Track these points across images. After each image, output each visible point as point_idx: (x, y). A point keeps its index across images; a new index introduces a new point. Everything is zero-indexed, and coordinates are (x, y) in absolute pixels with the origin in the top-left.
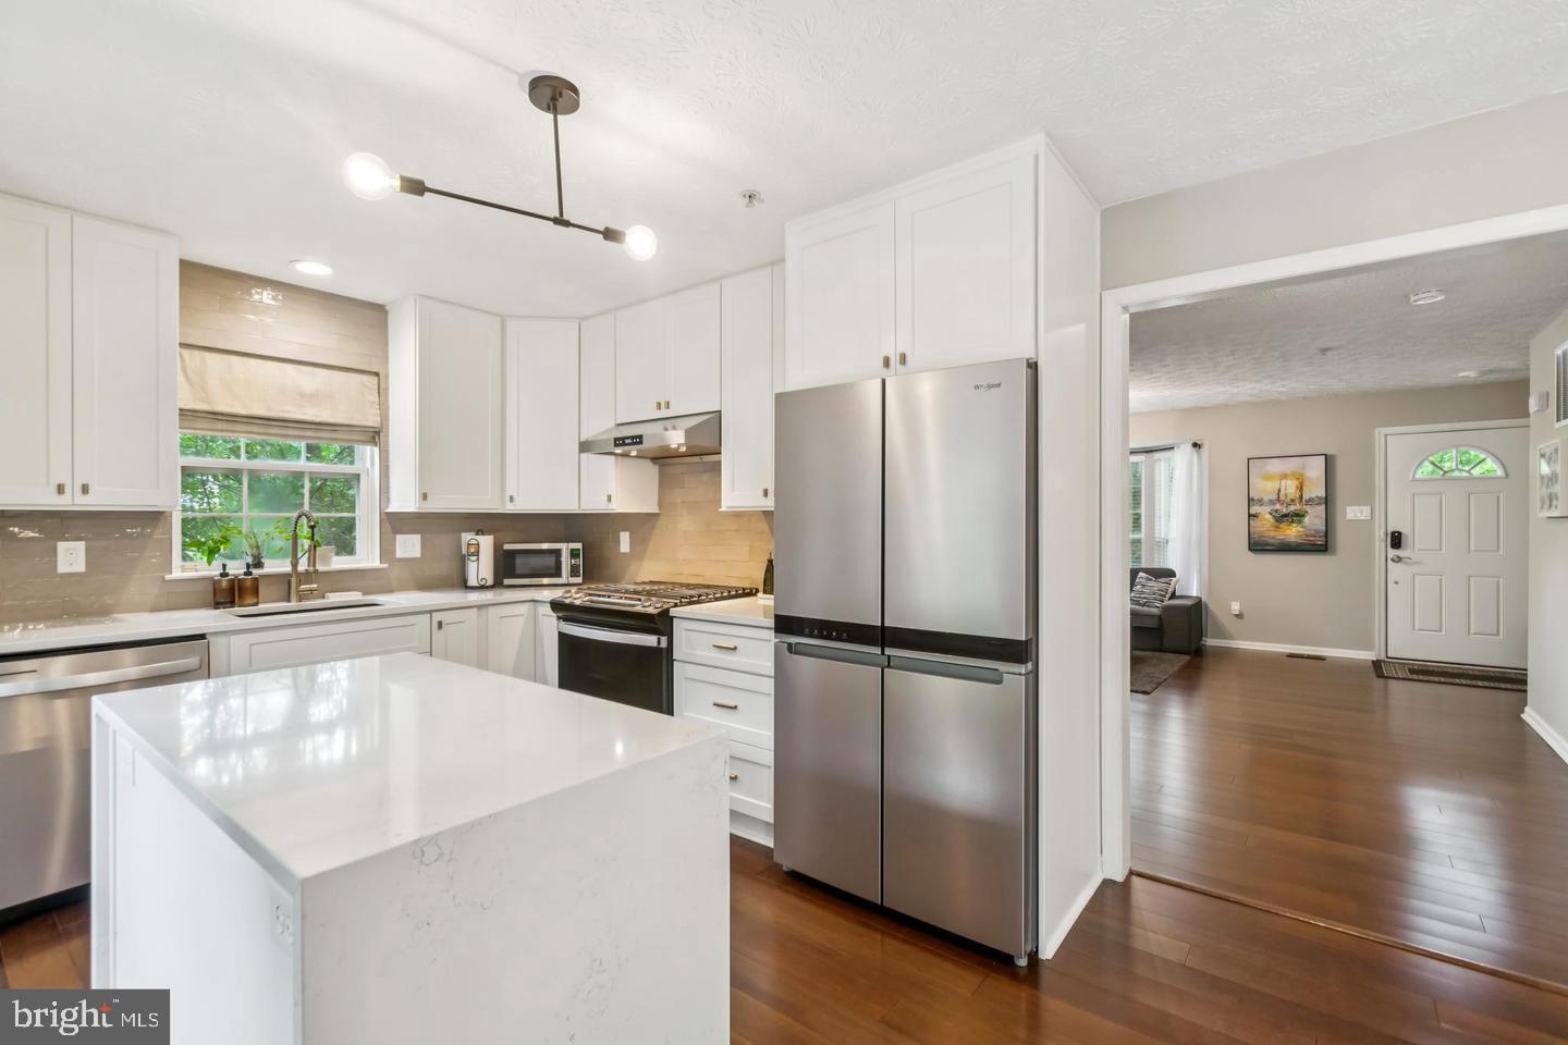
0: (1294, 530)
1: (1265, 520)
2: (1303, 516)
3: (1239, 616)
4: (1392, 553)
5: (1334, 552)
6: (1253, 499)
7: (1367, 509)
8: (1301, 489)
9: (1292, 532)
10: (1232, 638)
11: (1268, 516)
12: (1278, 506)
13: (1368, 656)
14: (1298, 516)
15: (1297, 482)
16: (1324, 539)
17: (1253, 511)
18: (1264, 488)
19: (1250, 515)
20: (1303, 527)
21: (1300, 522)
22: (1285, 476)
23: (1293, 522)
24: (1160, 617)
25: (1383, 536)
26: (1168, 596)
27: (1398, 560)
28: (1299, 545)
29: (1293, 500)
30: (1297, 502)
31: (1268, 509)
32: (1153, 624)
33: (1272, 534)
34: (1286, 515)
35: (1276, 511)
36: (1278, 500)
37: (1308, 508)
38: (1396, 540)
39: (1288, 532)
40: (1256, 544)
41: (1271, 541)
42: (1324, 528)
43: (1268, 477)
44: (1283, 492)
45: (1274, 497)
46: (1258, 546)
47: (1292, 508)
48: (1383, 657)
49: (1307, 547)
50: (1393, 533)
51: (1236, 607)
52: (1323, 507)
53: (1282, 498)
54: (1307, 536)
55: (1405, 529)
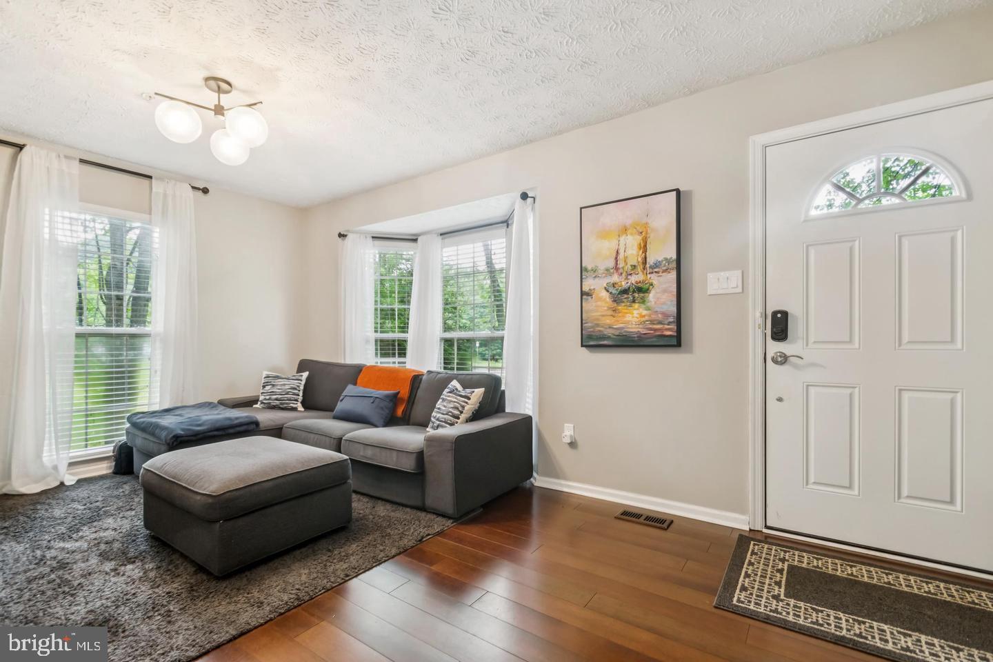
0: (635, 312)
1: (600, 299)
2: (647, 291)
3: (573, 444)
4: (775, 347)
5: (689, 349)
6: (586, 270)
7: (735, 276)
8: (645, 251)
9: (633, 318)
10: (565, 478)
11: (604, 294)
12: (615, 278)
13: (740, 522)
14: (641, 290)
15: (639, 238)
16: (674, 327)
17: (586, 289)
18: (600, 252)
19: (583, 293)
20: (648, 309)
21: (643, 301)
22: (624, 230)
23: (634, 301)
24: (420, 455)
25: (760, 321)
26: (463, 417)
27: (782, 360)
28: (641, 336)
29: (634, 267)
30: (640, 269)
31: (604, 282)
33: (608, 321)
34: (625, 291)
35: (614, 285)
36: (616, 268)
37: (654, 279)
38: (780, 326)
39: (629, 318)
40: (590, 337)
41: (609, 332)
42: (675, 309)
43: (604, 234)
44: (621, 252)
45: (611, 264)
46: (593, 341)
47: (633, 279)
48: (759, 526)
49: (655, 341)
50: (775, 314)
51: (568, 432)
52: (673, 275)
53: (621, 264)
54: (652, 322)
55: (794, 309)
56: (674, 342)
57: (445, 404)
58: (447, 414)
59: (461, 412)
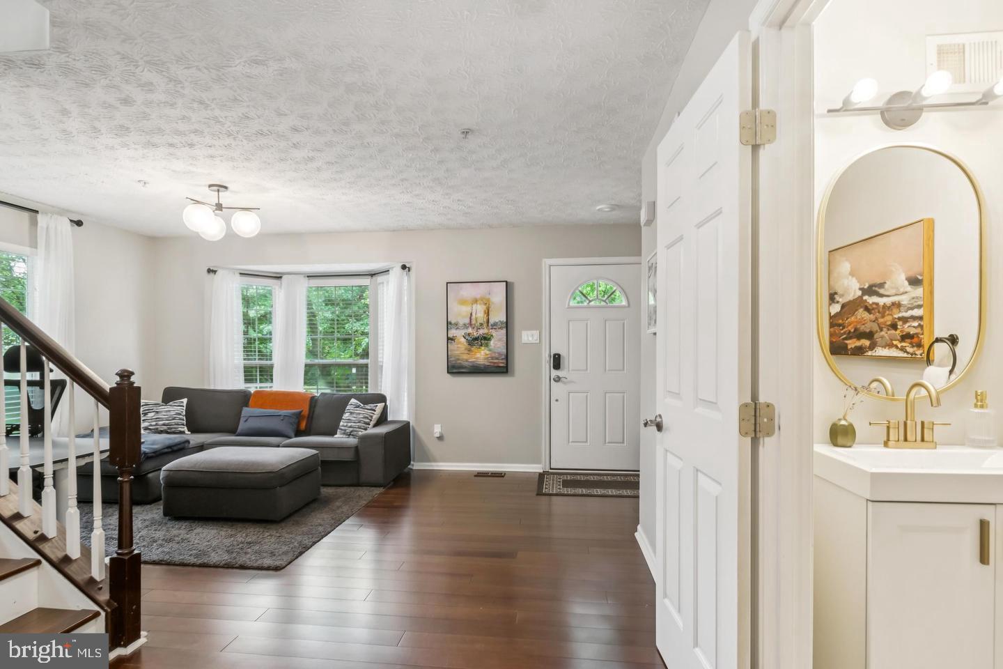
0: (482, 352)
1: (460, 343)
2: (489, 339)
3: (440, 438)
4: (555, 373)
5: (513, 375)
6: (451, 323)
7: (536, 333)
8: (488, 315)
9: (481, 356)
10: (435, 461)
11: (463, 340)
12: (470, 330)
13: (537, 468)
14: (486, 339)
15: (484, 307)
16: (504, 361)
17: (450, 336)
18: (460, 313)
19: (448, 339)
20: (490, 350)
21: (487, 345)
22: (475, 301)
23: (481, 346)
24: (356, 448)
25: (548, 359)
26: (372, 423)
27: (558, 379)
28: (486, 367)
29: (481, 324)
30: (485, 325)
31: (462, 332)
32: (348, 456)
33: (465, 357)
34: (476, 339)
35: (469, 334)
36: (470, 324)
37: (493, 332)
38: (557, 362)
39: (478, 355)
40: (453, 367)
41: (466, 364)
42: (505, 351)
43: (463, 302)
44: (474, 314)
45: (467, 321)
46: (455, 369)
47: (481, 332)
48: (547, 469)
49: (493, 369)
50: (555, 355)
51: (437, 430)
52: (504, 331)
53: (473, 322)
54: (492, 358)
55: (563, 353)
56: (505, 370)
57: (355, 416)
58: (359, 422)
59: (371, 420)
